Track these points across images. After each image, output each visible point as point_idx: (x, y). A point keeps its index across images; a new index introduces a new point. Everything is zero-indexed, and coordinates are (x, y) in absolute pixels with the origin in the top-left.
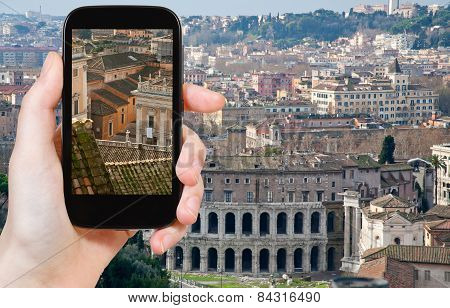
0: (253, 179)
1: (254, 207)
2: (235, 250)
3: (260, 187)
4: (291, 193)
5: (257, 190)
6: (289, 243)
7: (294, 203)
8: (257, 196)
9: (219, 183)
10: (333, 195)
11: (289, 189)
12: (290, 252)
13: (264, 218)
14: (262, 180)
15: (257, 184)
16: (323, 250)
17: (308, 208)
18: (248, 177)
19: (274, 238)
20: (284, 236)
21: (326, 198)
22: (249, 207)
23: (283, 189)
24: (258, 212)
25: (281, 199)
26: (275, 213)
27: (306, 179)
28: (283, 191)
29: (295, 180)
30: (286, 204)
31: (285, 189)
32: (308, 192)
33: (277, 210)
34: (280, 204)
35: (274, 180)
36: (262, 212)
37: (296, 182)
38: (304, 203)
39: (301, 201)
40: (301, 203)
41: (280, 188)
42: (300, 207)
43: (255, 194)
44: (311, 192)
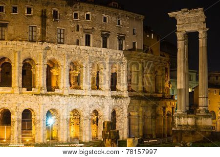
0: (37, 8)
2: (12, 110)
3: (48, 21)
4: (88, 33)
5: (44, 25)
7: (91, 47)
8: (43, 33)
10: (134, 45)
11: (86, 28)
14: (50, 10)
17: (108, 56)
19: (66, 92)
21: (128, 46)
23: (78, 26)
24: (45, 57)
25: (75, 41)
26: (67, 59)
27: (105, 18)
28: (78, 30)
29: (93, 17)
30: (82, 47)
31: (81, 27)
32: (108, 35)
33: (70, 55)
34: (74, 47)
35: (66, 13)
36: (50, 57)
37: (94, 19)
38: (104, 49)
39: (99, 46)
40: (99, 49)
41: (73, 25)
42: (99, 54)
43: (40, 29)
44: (112, 36)
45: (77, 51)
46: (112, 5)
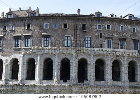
0: (71, 24)
1: (72, 52)
3: (79, 32)
4: (108, 39)
5: (75, 35)
7: (112, 49)
9: (38, 28)
11: (107, 35)
13: (83, 64)
14: (80, 24)
15: (76, 29)
17: (126, 55)
18: (66, 22)
20: (102, 83)
22: (67, 52)
23: (101, 35)
24: (76, 57)
25: (99, 45)
26: (93, 59)
27: (122, 27)
28: (101, 37)
29: (112, 27)
30: (104, 49)
31: (103, 35)
32: (124, 40)
33: (95, 55)
34: (98, 49)
35: (92, 26)
36: (80, 57)
37: (113, 29)
38: (122, 50)
39: (118, 48)
40: (118, 50)
41: (97, 34)
42: (118, 54)
43: (72, 38)
44: (128, 40)
45: (101, 52)
46: (127, 18)
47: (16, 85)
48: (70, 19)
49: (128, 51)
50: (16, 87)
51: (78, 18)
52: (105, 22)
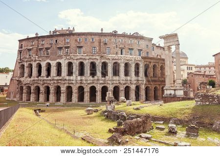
0: (96, 38)
1: (97, 57)
2: (84, 87)
3: (102, 44)
4: (122, 49)
5: (100, 46)
6: (121, 82)
7: (124, 55)
8: (100, 50)
9: (74, 42)
10: (148, 53)
11: (121, 46)
12: (122, 88)
13: (105, 65)
14: (103, 39)
15: (100, 43)
16: (143, 87)
17: (133, 59)
18: (93, 37)
19: (111, 78)
20: (117, 78)
21: (144, 54)
22: (94, 57)
24: (100, 61)
25: (115, 53)
30: (119, 56)
31: (118, 46)
32: (132, 49)
33: (113, 59)
34: (115, 55)
35: (110, 40)
36: (103, 61)
37: (125, 42)
38: (130, 56)
39: (128, 55)
40: (128, 56)
41: (114, 45)
42: (128, 58)
43: (98, 48)
44: (135, 49)
45: (116, 58)
46: (135, 35)
47: (60, 80)
48: (96, 35)
49: (135, 57)
50: (60, 81)
51: (102, 35)
52: (120, 38)
